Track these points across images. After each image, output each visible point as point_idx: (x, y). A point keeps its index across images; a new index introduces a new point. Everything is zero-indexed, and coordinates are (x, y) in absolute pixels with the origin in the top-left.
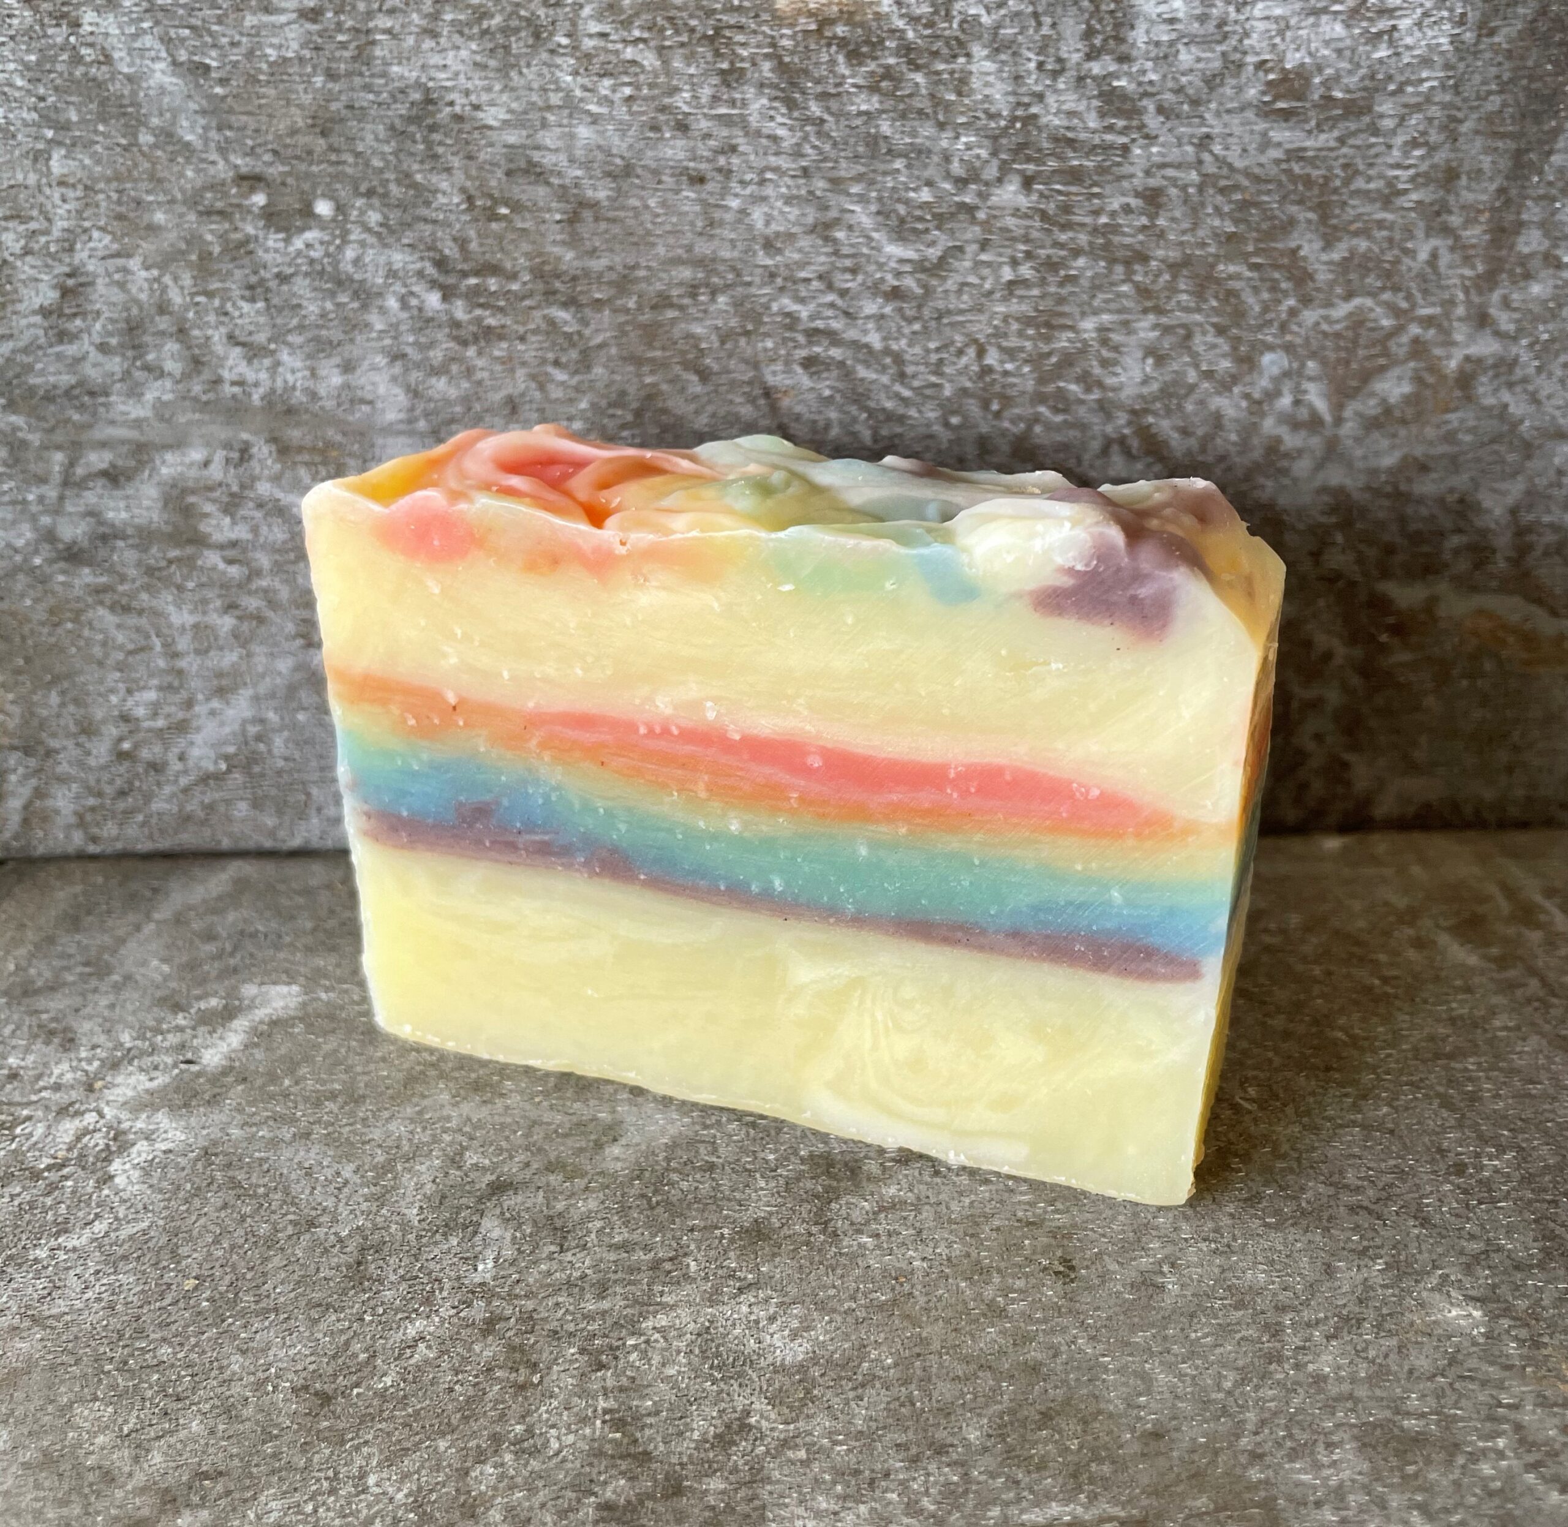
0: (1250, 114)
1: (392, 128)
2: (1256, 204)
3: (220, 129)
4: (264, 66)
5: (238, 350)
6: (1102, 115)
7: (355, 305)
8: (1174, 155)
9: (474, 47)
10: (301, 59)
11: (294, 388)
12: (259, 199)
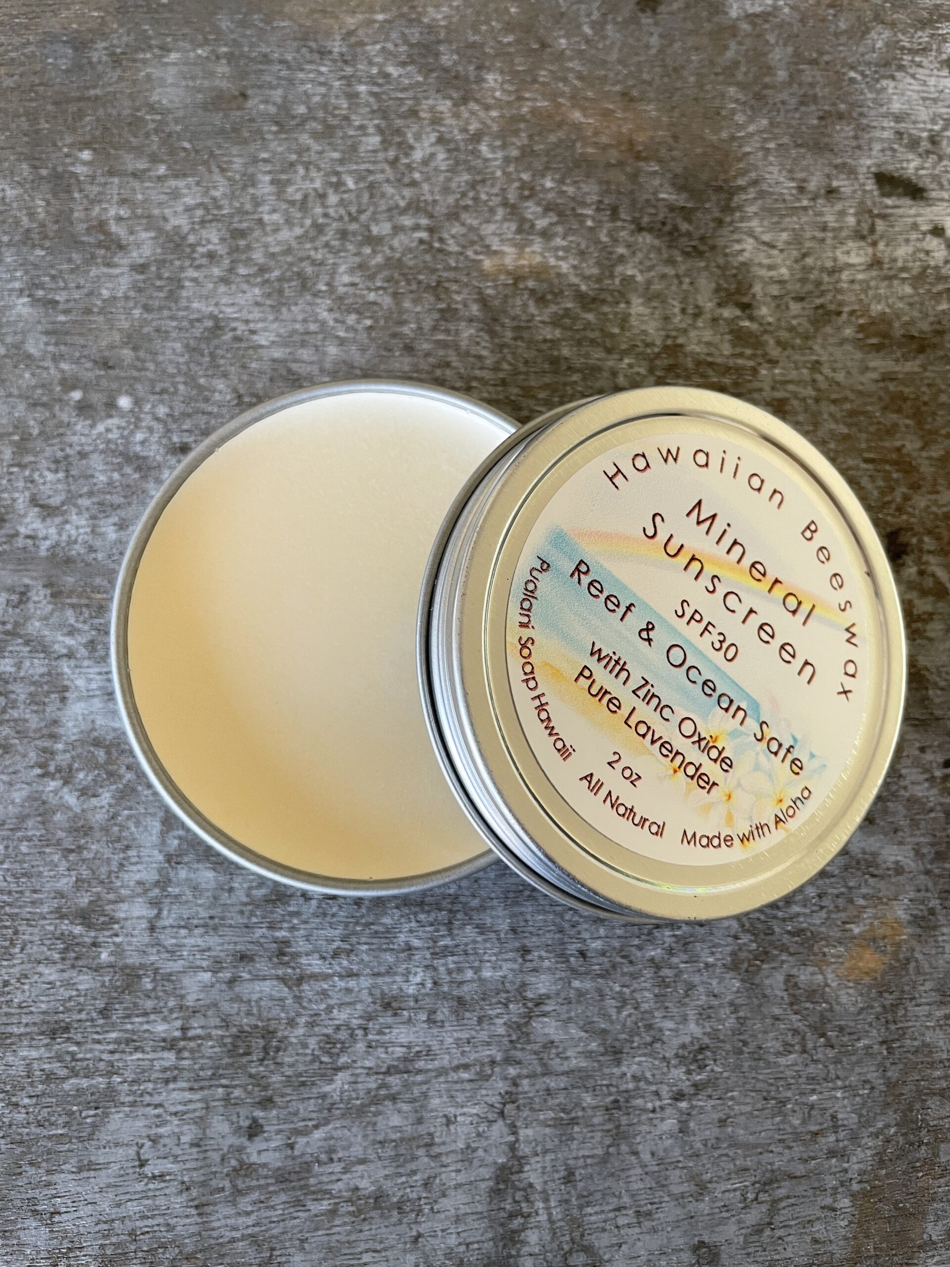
0: (848, 347)
1: (187, 346)
2: (864, 413)
3: (56, 344)
4: (99, 303)
5: (36, 509)
6: (734, 346)
7: (137, 476)
8: (793, 375)
9: (257, 291)
10: (127, 298)
11: (76, 542)
12: (77, 395)
